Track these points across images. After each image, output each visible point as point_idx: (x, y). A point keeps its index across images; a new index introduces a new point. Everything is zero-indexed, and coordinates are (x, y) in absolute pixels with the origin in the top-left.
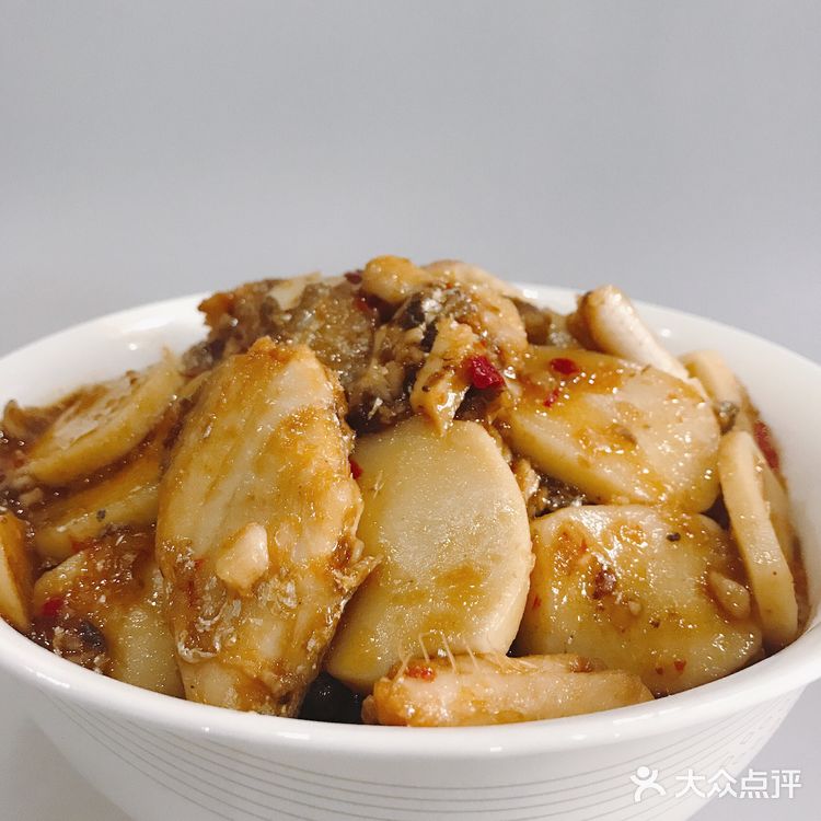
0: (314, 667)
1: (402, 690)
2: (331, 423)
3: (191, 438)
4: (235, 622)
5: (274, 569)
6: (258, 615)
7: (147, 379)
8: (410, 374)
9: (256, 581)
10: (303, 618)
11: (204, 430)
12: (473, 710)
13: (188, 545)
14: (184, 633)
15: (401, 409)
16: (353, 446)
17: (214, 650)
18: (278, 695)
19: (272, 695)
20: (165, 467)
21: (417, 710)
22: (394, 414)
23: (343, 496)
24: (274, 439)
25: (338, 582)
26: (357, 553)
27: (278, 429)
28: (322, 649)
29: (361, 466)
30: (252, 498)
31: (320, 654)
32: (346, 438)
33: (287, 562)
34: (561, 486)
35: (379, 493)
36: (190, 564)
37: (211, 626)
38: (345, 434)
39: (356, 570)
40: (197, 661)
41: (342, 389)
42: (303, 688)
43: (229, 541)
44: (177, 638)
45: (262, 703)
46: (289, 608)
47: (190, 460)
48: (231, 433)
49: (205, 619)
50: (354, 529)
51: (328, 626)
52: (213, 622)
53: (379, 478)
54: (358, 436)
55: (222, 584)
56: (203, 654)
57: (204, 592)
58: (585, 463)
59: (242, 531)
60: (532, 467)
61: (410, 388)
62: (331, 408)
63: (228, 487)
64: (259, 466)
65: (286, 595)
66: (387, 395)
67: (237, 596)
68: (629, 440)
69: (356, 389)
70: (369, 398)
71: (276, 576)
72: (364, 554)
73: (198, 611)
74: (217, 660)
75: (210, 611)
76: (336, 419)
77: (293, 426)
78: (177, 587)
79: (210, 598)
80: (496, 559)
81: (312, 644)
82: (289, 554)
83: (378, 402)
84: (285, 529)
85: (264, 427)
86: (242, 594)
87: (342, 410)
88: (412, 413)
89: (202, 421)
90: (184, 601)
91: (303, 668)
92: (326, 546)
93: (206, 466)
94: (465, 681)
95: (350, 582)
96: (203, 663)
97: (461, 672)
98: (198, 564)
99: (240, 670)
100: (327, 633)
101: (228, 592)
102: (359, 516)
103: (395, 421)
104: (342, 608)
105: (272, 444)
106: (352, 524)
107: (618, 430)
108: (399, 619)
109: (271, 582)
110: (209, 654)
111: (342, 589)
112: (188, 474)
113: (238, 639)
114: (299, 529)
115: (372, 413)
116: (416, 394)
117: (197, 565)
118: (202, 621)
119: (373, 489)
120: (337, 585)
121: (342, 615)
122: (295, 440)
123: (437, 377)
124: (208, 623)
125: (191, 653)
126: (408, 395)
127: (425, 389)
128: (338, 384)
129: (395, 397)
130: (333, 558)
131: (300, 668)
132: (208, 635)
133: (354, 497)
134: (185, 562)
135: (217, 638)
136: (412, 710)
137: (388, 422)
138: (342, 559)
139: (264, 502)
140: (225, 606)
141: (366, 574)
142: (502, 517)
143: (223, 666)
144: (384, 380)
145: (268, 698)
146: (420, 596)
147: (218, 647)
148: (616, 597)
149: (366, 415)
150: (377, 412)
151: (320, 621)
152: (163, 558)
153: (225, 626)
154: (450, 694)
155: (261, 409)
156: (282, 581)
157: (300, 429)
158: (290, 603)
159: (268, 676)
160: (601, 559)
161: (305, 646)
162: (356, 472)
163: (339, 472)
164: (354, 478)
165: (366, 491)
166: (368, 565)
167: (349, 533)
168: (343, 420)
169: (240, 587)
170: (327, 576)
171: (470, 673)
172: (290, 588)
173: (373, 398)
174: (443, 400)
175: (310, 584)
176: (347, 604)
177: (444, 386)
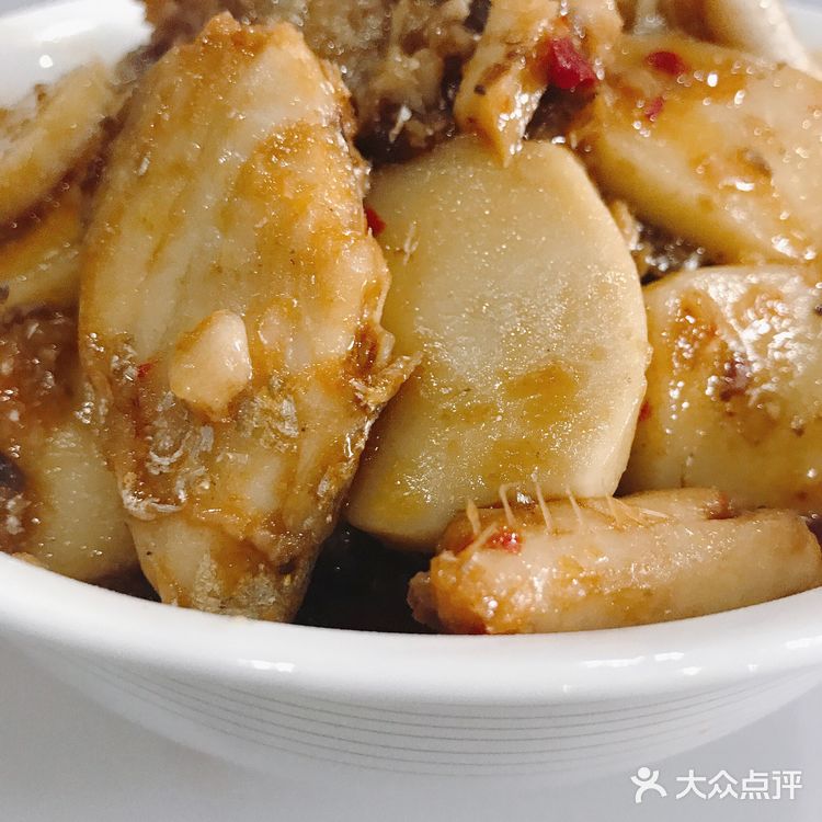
0: (329, 519)
1: (477, 573)
2: (335, 148)
3: (120, 176)
4: (207, 458)
5: (261, 380)
6: (240, 447)
7: (59, 91)
8: (453, 67)
9: (234, 399)
10: (310, 452)
11: (139, 163)
12: (582, 593)
13: (127, 342)
14: (131, 476)
15: (439, 126)
16: (368, 186)
17: (178, 502)
18: (278, 563)
19: (268, 564)
20: (87, 222)
21: (501, 603)
22: (430, 133)
23: (360, 264)
24: (246, 173)
25: (360, 396)
26: (385, 352)
27: (252, 159)
28: (339, 493)
29: (382, 215)
30: (219, 270)
31: (336, 500)
32: (357, 172)
33: (279, 367)
34: (670, 238)
35: (411, 256)
36: (131, 374)
37: (171, 466)
38: (356, 165)
39: (384, 377)
40: (152, 517)
41: (347, 93)
42: (313, 548)
43: (187, 339)
44: (120, 486)
45: (255, 575)
46: (288, 437)
47: (120, 211)
48: (179, 168)
49: (159, 456)
50: (378, 315)
51: (347, 460)
52: (173, 460)
53: (411, 233)
54: (375, 169)
55: (183, 405)
56: (161, 508)
57: (156, 414)
58: (706, 204)
59: (205, 324)
60: (631, 212)
61: (450, 92)
62: (332, 123)
63: (180, 252)
64: (226, 218)
65: (281, 419)
66: (418, 103)
67: (206, 421)
68: (760, 170)
69: (370, 94)
70: (389, 108)
71: (264, 389)
72: (396, 353)
73: (150, 443)
74: (184, 515)
75: (167, 443)
76: (342, 141)
77: (276, 152)
78: (115, 408)
79: (165, 424)
80: (598, 353)
81: (325, 487)
82: (283, 355)
83: (405, 114)
84: (273, 319)
85: (230, 156)
86: (214, 418)
87: (350, 127)
88: (458, 131)
89: (134, 151)
90: (126, 428)
91: (313, 521)
92: (338, 343)
93: (145, 220)
94: (565, 547)
95: (378, 395)
96: (161, 519)
97: (557, 532)
98: (144, 371)
99: (219, 528)
100: (346, 470)
101: (192, 416)
102: (384, 295)
103: (432, 144)
104: (366, 433)
105: (243, 184)
106: (375, 308)
107: (748, 157)
108: (453, 447)
109: (258, 399)
110: (170, 508)
111: (366, 406)
112: (119, 233)
113: (213, 483)
114: (294, 317)
115: (395, 132)
116: (464, 98)
117: (141, 375)
118: (156, 458)
119: (402, 251)
120: (358, 401)
121: (367, 443)
122: (280, 177)
123: (498, 71)
124: (166, 461)
125: (142, 508)
126: (450, 104)
127: (480, 90)
128: (342, 85)
129: (430, 107)
130: (349, 360)
131: (309, 522)
132: (166, 479)
133: (377, 266)
134: (124, 368)
135: (180, 483)
136: (493, 604)
137: (424, 145)
138: (364, 361)
139: (238, 276)
140: (188, 435)
141: (401, 382)
142: (603, 288)
143: (192, 523)
144: (413, 79)
145: (262, 567)
146: (483, 412)
147: (182, 496)
148: (749, 396)
149: (387, 136)
150: (404, 130)
151: (335, 454)
152: (90, 363)
153: (191, 465)
154: (546, 570)
155: (223, 127)
156: (273, 397)
157: (286, 158)
158: (289, 429)
159: (262, 536)
160: (732, 344)
161: (313, 491)
162: (375, 224)
163: (352, 227)
164: (374, 234)
165: (393, 256)
166: (402, 369)
167: (370, 320)
168: (351, 143)
169: (210, 408)
170: (343, 388)
171: (571, 532)
172: (286, 407)
173: (396, 108)
174: (507, 106)
175: (316, 400)
176: (372, 427)
177: (508, 84)
